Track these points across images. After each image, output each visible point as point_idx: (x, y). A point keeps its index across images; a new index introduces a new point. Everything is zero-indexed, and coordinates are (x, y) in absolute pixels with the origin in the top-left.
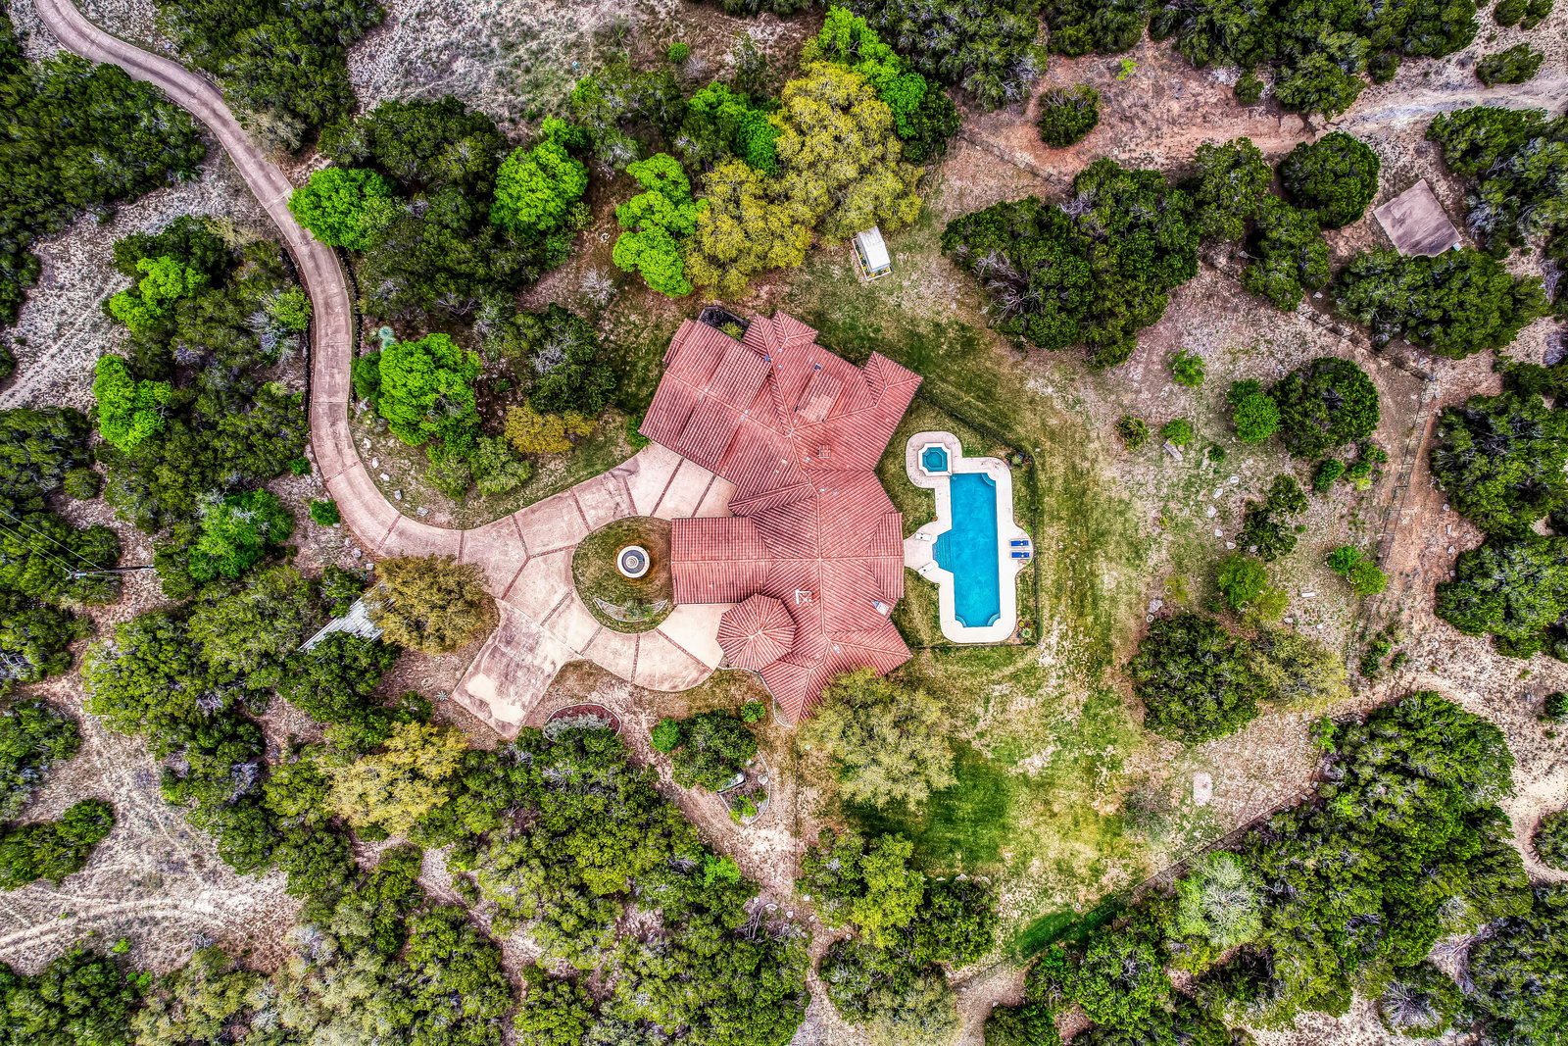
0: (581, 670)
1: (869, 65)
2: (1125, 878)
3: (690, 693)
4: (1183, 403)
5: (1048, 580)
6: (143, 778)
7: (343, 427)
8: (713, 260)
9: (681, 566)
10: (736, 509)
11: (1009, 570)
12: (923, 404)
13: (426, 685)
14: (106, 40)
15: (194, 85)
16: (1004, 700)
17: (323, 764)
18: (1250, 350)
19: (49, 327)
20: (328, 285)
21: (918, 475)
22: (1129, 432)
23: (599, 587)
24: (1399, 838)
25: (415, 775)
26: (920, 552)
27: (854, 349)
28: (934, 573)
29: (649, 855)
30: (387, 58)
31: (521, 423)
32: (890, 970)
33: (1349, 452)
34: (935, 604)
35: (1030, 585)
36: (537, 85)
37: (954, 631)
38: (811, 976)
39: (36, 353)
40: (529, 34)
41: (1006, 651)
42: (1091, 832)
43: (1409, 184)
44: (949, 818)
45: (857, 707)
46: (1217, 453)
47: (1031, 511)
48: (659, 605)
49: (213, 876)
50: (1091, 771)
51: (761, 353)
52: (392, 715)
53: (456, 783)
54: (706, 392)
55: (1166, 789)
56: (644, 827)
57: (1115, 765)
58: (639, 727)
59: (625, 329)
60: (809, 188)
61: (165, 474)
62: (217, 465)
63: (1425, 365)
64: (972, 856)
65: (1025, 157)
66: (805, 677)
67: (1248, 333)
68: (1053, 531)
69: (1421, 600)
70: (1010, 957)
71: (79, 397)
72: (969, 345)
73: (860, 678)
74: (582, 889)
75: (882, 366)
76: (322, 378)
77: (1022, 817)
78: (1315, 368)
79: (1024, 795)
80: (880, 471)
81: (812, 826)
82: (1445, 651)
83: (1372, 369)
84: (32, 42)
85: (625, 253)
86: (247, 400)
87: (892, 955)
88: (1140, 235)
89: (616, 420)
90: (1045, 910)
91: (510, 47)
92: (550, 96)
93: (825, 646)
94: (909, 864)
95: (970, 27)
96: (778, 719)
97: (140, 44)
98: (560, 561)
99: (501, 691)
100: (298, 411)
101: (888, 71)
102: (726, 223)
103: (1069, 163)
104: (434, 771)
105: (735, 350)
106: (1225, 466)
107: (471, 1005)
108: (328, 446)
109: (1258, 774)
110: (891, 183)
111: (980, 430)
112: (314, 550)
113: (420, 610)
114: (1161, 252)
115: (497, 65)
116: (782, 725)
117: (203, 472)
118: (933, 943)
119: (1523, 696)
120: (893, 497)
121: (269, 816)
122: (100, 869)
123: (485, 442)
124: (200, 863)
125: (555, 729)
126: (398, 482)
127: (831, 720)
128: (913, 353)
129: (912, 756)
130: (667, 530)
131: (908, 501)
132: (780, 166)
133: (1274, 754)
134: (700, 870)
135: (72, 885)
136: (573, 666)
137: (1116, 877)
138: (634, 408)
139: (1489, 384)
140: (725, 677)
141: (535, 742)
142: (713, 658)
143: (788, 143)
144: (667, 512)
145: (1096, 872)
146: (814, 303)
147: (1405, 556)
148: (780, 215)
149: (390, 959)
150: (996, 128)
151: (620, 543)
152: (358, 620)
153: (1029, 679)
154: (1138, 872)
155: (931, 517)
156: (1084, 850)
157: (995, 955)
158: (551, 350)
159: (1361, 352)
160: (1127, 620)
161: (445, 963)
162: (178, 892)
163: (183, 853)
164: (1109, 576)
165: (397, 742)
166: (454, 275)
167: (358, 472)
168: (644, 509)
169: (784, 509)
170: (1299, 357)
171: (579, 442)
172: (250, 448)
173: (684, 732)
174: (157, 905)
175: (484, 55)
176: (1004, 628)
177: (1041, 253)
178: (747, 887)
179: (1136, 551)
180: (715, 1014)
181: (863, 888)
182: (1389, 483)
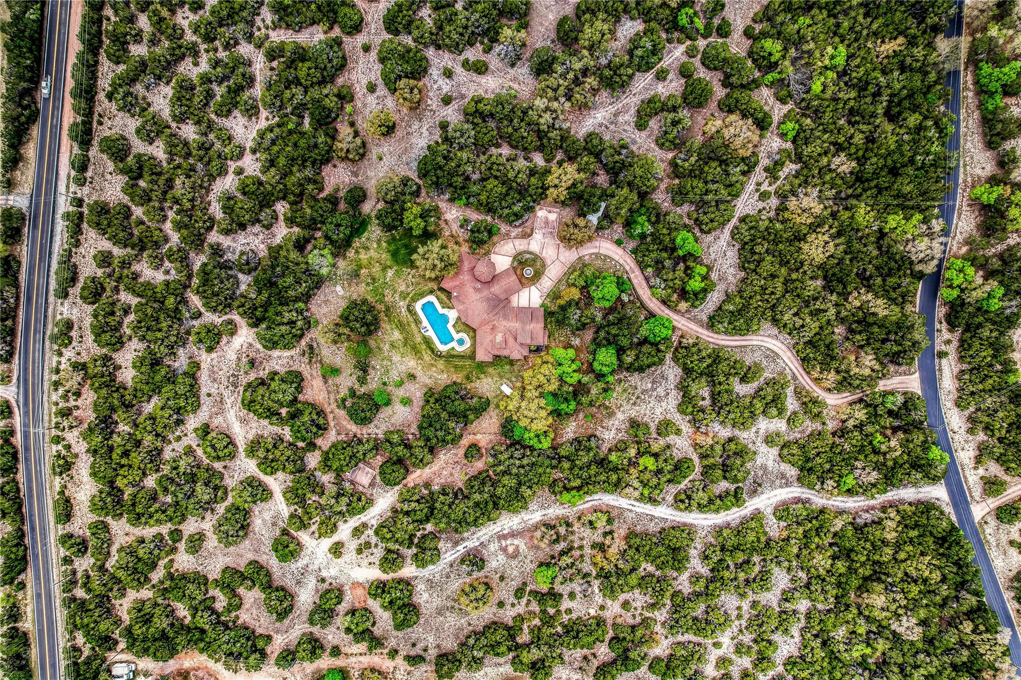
0: (527, 235)
1: (532, 435)
2: (348, 254)
3: (495, 244)
4: (401, 393)
5: (413, 325)
6: (634, 142)
7: (628, 268)
8: (547, 363)
9: (514, 278)
10: (508, 300)
11: (425, 323)
12: (472, 356)
13: (568, 209)
14: (755, 343)
15: (723, 343)
16: (408, 286)
17: (582, 176)
18: (390, 417)
19: (728, 254)
20: (654, 305)
21: (463, 335)
22: (412, 377)
23: (534, 260)
24: (281, 304)
25: (556, 186)
26: (452, 315)
27: (498, 359)
28: (445, 311)
29: (483, 197)
30: (671, 377)
31: (575, 293)
32: (402, 198)
33: (348, 404)
34: (441, 303)
35: (418, 322)
36: (625, 391)
37: (431, 298)
38: (421, 182)
39: (728, 244)
40: (634, 404)
41: (414, 300)
42: (365, 262)
43: (370, 485)
44: (406, 246)
45: (448, 265)
46: (385, 384)
47: (428, 342)
48: (516, 264)
49: (601, 125)
50: (374, 279)
51: (522, 344)
52: (570, 199)
53: (545, 188)
54: (530, 327)
55: (350, 285)
56: (488, 203)
57: (368, 284)
58: (504, 228)
59: (562, 334)
60: (532, 393)
61: (665, 231)
62: (654, 241)
63: (340, 438)
64: (394, 239)
65: (479, 437)
66: (466, 266)
67: (393, 421)
68: (419, 339)
69: (306, 374)
70: (369, 216)
71: (710, 238)
72: (468, 378)
73: (452, 273)
74: (496, 177)
75: (488, 358)
76: (641, 278)
77: (386, 257)
78: (370, 420)
79: (388, 263)
80: (474, 331)
81: (443, 225)
82: (291, 363)
83: (353, 428)
84: (776, 332)
85: (571, 353)
86: (657, 262)
87: (404, 202)
88: (438, 427)
89: (554, 308)
90: (366, 234)
91: (638, 398)
92: (619, 389)
93: (465, 277)
94: (411, 229)
95: (512, 461)
96: (467, 250)
97: (745, 347)
98: (549, 262)
99: (547, 218)
100: (642, 266)
101: (526, 436)
102: (547, 373)
103: (465, 442)
104: (551, 190)
105: (528, 341)
106: (380, 381)
107: (510, 130)
108: (629, 261)
109: (326, 302)
110: (510, 407)
111: (453, 356)
112: (618, 230)
113: (576, 231)
114: (430, 425)
115: (639, 391)
116: (465, 248)
117: (656, 237)
118: (394, 211)
119: (261, 363)
120: (467, 326)
121: (591, 153)
122: (633, 111)
123: (583, 284)
124: (607, 127)
125: (526, 217)
126: (604, 261)
127: (454, 258)
128: (482, 367)
129: (427, 259)
130: (523, 285)
131: (462, 327)
132: (541, 395)
133: (325, 310)
134: (467, 199)
135: (638, 103)
136: (530, 235)
137: (351, 254)
138: (549, 314)
139: (319, 442)
140: (488, 253)
141: (529, 209)
142: (494, 258)
143: (543, 402)
144: (526, 290)
145: (357, 252)
146: (516, 368)
147: (318, 383)
148: (535, 382)
149: (539, 131)
150: (491, 441)
151: (535, 275)
152: (594, 219)
153: (403, 296)
154: (345, 258)
155: (454, 326)
156: (363, 256)
157: (373, 214)
158: (576, 317)
159: (359, 432)
160: (385, 326)
161: (523, 138)
162: (608, 116)
163: (612, 127)
164: (397, 335)
165: (565, 193)
166: (613, 324)
167: (617, 258)
168: (533, 288)
169: (495, 307)
170: (376, 422)
171: (559, 297)
172: (648, 250)
173: (490, 233)
174: (612, 109)
175: (644, 392)
176: (418, 306)
177: (462, 407)
178: (452, 200)
179: (392, 346)
180: (443, 162)
181: (421, 216)
182: (332, 401)
